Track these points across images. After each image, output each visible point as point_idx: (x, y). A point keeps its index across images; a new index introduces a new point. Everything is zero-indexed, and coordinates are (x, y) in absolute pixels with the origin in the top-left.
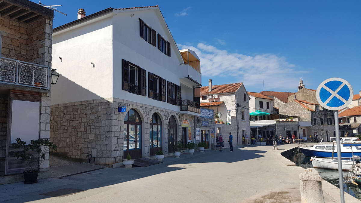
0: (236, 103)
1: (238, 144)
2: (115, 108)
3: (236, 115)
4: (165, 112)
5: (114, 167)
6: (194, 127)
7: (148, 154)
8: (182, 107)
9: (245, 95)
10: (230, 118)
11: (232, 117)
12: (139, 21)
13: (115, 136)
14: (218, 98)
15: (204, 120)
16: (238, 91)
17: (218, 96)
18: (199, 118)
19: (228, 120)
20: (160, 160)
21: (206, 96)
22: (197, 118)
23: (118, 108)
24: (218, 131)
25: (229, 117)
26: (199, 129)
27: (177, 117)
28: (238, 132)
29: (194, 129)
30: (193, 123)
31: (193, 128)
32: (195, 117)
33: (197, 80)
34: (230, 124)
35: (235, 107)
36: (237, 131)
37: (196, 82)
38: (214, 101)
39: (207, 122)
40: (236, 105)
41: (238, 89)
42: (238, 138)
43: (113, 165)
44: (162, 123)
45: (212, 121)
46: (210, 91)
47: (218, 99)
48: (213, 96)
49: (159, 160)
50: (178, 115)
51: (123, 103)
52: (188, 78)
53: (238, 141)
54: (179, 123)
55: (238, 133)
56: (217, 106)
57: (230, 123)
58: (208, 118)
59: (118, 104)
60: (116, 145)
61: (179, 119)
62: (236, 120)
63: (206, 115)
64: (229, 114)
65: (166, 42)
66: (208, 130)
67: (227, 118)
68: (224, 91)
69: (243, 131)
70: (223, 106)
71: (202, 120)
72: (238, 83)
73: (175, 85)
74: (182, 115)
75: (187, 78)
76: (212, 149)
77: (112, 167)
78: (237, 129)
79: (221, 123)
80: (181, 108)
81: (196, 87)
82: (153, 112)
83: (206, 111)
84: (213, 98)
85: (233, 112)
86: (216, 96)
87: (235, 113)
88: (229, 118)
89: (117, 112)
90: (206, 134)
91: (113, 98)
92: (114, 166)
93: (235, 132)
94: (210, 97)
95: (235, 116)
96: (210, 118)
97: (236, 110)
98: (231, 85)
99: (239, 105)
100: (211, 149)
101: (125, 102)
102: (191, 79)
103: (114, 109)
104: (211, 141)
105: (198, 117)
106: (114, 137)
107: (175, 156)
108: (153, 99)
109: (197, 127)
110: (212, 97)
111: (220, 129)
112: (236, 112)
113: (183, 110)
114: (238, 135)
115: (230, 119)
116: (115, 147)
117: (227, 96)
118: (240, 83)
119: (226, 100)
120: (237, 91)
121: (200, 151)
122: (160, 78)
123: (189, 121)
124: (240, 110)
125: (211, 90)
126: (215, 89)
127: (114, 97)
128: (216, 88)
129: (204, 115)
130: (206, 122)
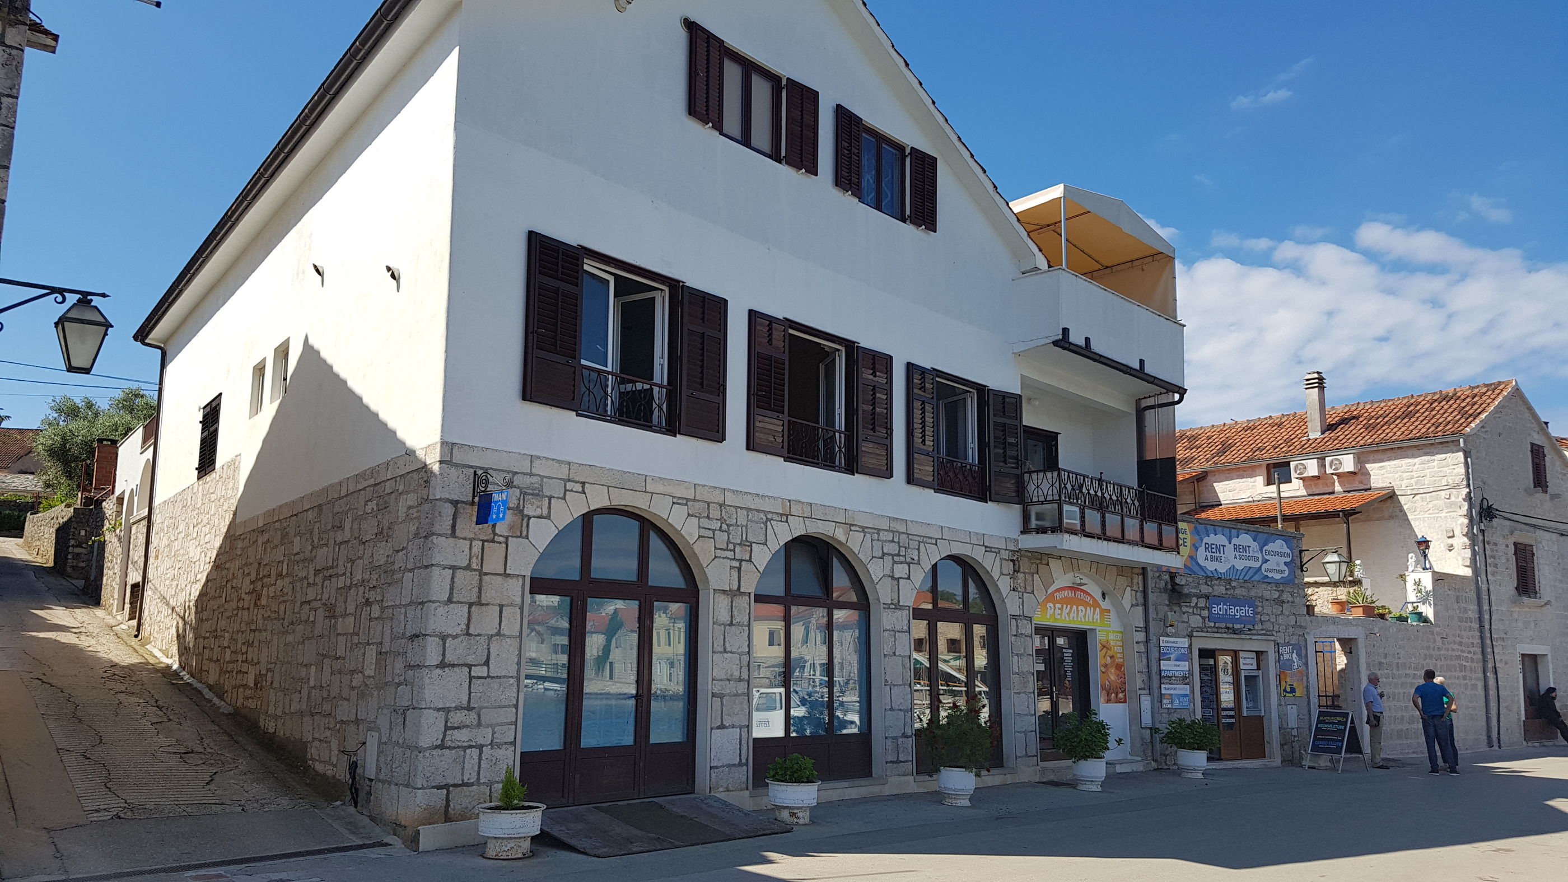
0: (1469, 498)
1: (1489, 737)
2: (455, 503)
3: (1473, 564)
4: (885, 536)
5: (424, 844)
6: (1146, 628)
7: (743, 775)
8: (1034, 510)
9: (1537, 453)
10: (1427, 581)
11: (1439, 578)
12: (681, 35)
13: (450, 658)
14: (1360, 474)
15: (1222, 589)
16: (1483, 426)
17: (1361, 460)
18: (1178, 580)
19: (1412, 597)
20: (793, 815)
21: (1288, 464)
22: (1167, 577)
23: (477, 499)
24: (1341, 661)
25: (1416, 576)
26: (1184, 642)
27: (993, 567)
28: (1489, 668)
29: (1147, 642)
30: (1140, 610)
31: (1141, 636)
32: (1150, 574)
33: (1142, 362)
34: (1426, 620)
35: (1466, 521)
36: (1485, 661)
37: (1140, 373)
38: (1338, 488)
39: (1250, 602)
40: (1470, 508)
41: (1483, 416)
42: (1493, 704)
43: (418, 832)
44: (870, 597)
45: (1286, 596)
46: (1315, 434)
47: (1359, 477)
48: (1328, 460)
49: (785, 815)
50: (1005, 555)
51: (531, 474)
52: (1063, 342)
53: (1488, 719)
54: (1010, 604)
55: (1490, 675)
56: (1349, 514)
57: (1428, 611)
58: (1253, 578)
59: (480, 479)
60: (457, 718)
61: (1013, 577)
62: (1473, 595)
63: (1240, 565)
64: (1417, 562)
65: (908, 151)
66: (1259, 654)
67: (1410, 586)
68: (1396, 432)
69: (1531, 662)
70: (1391, 517)
71: (1205, 589)
72: (1486, 385)
73: (981, 390)
74: (1040, 558)
75: (1056, 343)
76: (1291, 761)
77: (413, 841)
78: (1479, 650)
79: (1358, 613)
80: (1026, 518)
81: (1151, 402)
82: (783, 534)
83: (1235, 541)
84: (1329, 471)
85: (1451, 548)
86: (1348, 463)
87: (1468, 553)
88: (1418, 583)
89: (467, 525)
90: (1243, 674)
91: (444, 443)
92: (430, 837)
93: (1463, 668)
94: (1312, 468)
95: (1468, 572)
96: (1266, 581)
97: (1470, 535)
98: (1446, 398)
99: (1489, 507)
100: (1278, 762)
101: (540, 469)
102: (1085, 351)
103: (448, 510)
104: (1283, 717)
105: (1173, 576)
106: (442, 665)
107: (938, 797)
108: (787, 459)
109: (1170, 630)
110: (1322, 465)
111: (1348, 645)
112: (1474, 554)
113: (1042, 530)
114: (1492, 682)
115: (1429, 587)
116: (447, 728)
117: (1413, 456)
118: (1500, 383)
119: (1405, 482)
120: (1473, 425)
121: (1179, 771)
122: (850, 346)
123: (1104, 595)
124: (1501, 540)
125: (1323, 433)
126: (1344, 421)
127: (450, 439)
128: (1354, 418)
129: (1218, 559)
130: (1237, 602)
